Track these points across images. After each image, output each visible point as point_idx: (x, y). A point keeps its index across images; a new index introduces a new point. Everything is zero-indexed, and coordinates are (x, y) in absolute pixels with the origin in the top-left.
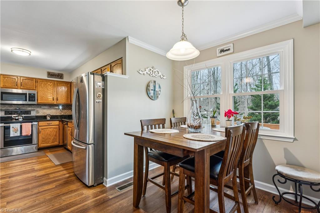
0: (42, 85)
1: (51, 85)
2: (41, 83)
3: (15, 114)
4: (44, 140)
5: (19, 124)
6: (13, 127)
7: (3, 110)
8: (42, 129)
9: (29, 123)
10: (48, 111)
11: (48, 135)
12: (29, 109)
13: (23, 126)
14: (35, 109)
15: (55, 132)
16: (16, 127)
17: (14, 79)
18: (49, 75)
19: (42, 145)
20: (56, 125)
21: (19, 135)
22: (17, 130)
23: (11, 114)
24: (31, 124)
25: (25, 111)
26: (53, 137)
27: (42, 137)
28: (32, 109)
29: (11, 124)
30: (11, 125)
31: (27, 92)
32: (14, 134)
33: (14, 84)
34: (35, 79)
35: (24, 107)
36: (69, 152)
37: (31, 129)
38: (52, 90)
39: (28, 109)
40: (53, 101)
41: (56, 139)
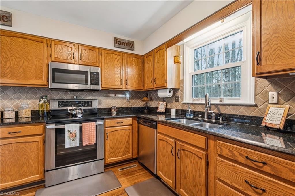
0: (107, 59)
1: (119, 60)
2: (105, 56)
3: (71, 107)
4: (112, 151)
5: (78, 125)
6: (69, 131)
7: (56, 99)
8: (109, 132)
9: (93, 123)
10: (113, 100)
11: (118, 142)
12: (90, 98)
13: (83, 128)
14: (96, 98)
15: (127, 137)
16: (74, 130)
17: (70, 48)
18: (117, 44)
19: (110, 160)
20: (128, 124)
21: (78, 145)
22: (76, 136)
23: (66, 106)
24: (94, 124)
25: (84, 101)
26: (124, 146)
27: (109, 146)
28: (94, 98)
29: (66, 125)
30: (67, 127)
31: (89, 69)
32: (70, 144)
33: (71, 56)
34: (99, 48)
35: (83, 95)
36: (158, 180)
37: (95, 134)
38: (119, 68)
39: (87, 98)
40: (122, 85)
41: (128, 149)
